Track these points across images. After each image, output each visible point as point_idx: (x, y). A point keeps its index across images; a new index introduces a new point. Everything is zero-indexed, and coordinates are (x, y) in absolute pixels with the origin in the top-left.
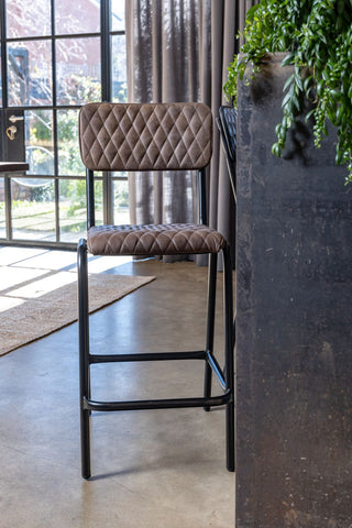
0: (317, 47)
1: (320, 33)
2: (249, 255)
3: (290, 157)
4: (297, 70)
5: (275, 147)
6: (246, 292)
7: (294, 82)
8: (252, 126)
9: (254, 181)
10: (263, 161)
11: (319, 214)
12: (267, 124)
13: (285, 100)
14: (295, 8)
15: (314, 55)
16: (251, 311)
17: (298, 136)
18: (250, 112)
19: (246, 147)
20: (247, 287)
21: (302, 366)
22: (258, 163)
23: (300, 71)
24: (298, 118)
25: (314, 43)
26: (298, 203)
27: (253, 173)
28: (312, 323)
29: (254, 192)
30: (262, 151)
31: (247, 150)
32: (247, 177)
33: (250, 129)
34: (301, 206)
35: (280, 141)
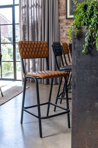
0: (95, 24)
1: (96, 20)
2: (75, 80)
3: (87, 54)
4: (89, 30)
5: (83, 51)
6: (75, 90)
7: (88, 33)
8: (76, 45)
9: (77, 60)
10: (79, 55)
11: (95, 69)
12: (80, 45)
13: (86, 38)
14: (89, 14)
15: (94, 27)
16: (76, 95)
17: (89, 48)
18: (76, 42)
19: (75, 51)
20: (75, 88)
21: (90, 109)
22: (78, 55)
23: (90, 31)
24: (89, 43)
25: (94, 23)
26: (89, 66)
27: (77, 58)
28: (93, 98)
29: (77, 63)
30: (79, 52)
31: (75, 52)
32: (75, 59)
33: (76, 47)
34: (90, 67)
35: (85, 49)
